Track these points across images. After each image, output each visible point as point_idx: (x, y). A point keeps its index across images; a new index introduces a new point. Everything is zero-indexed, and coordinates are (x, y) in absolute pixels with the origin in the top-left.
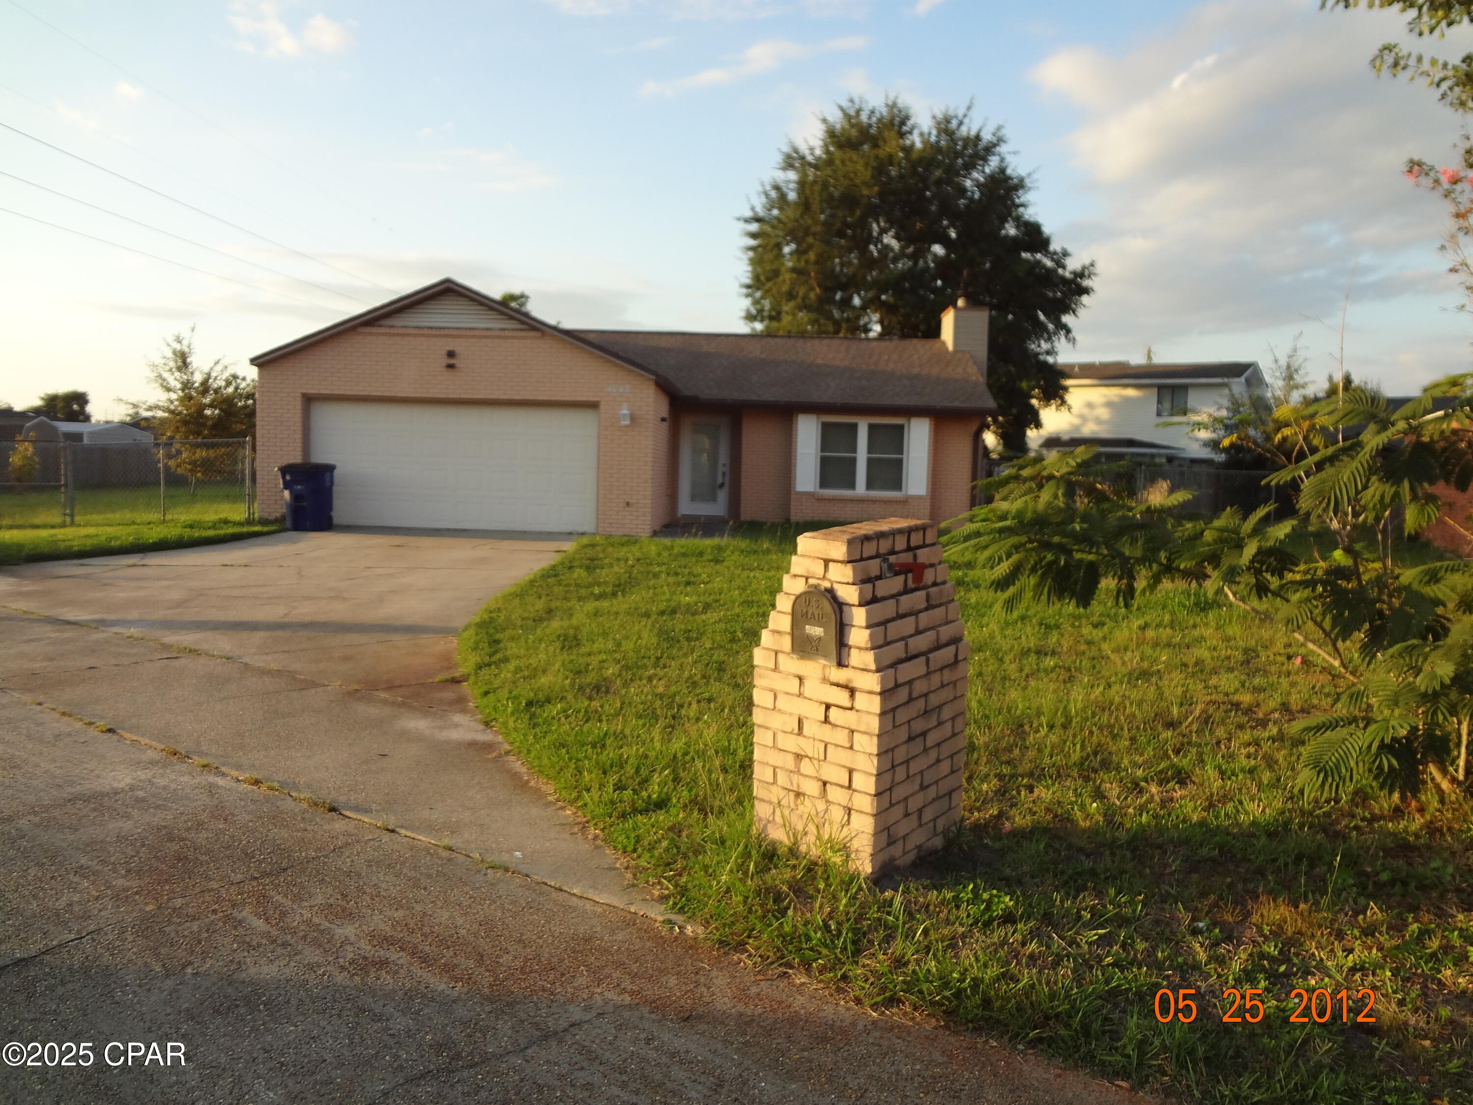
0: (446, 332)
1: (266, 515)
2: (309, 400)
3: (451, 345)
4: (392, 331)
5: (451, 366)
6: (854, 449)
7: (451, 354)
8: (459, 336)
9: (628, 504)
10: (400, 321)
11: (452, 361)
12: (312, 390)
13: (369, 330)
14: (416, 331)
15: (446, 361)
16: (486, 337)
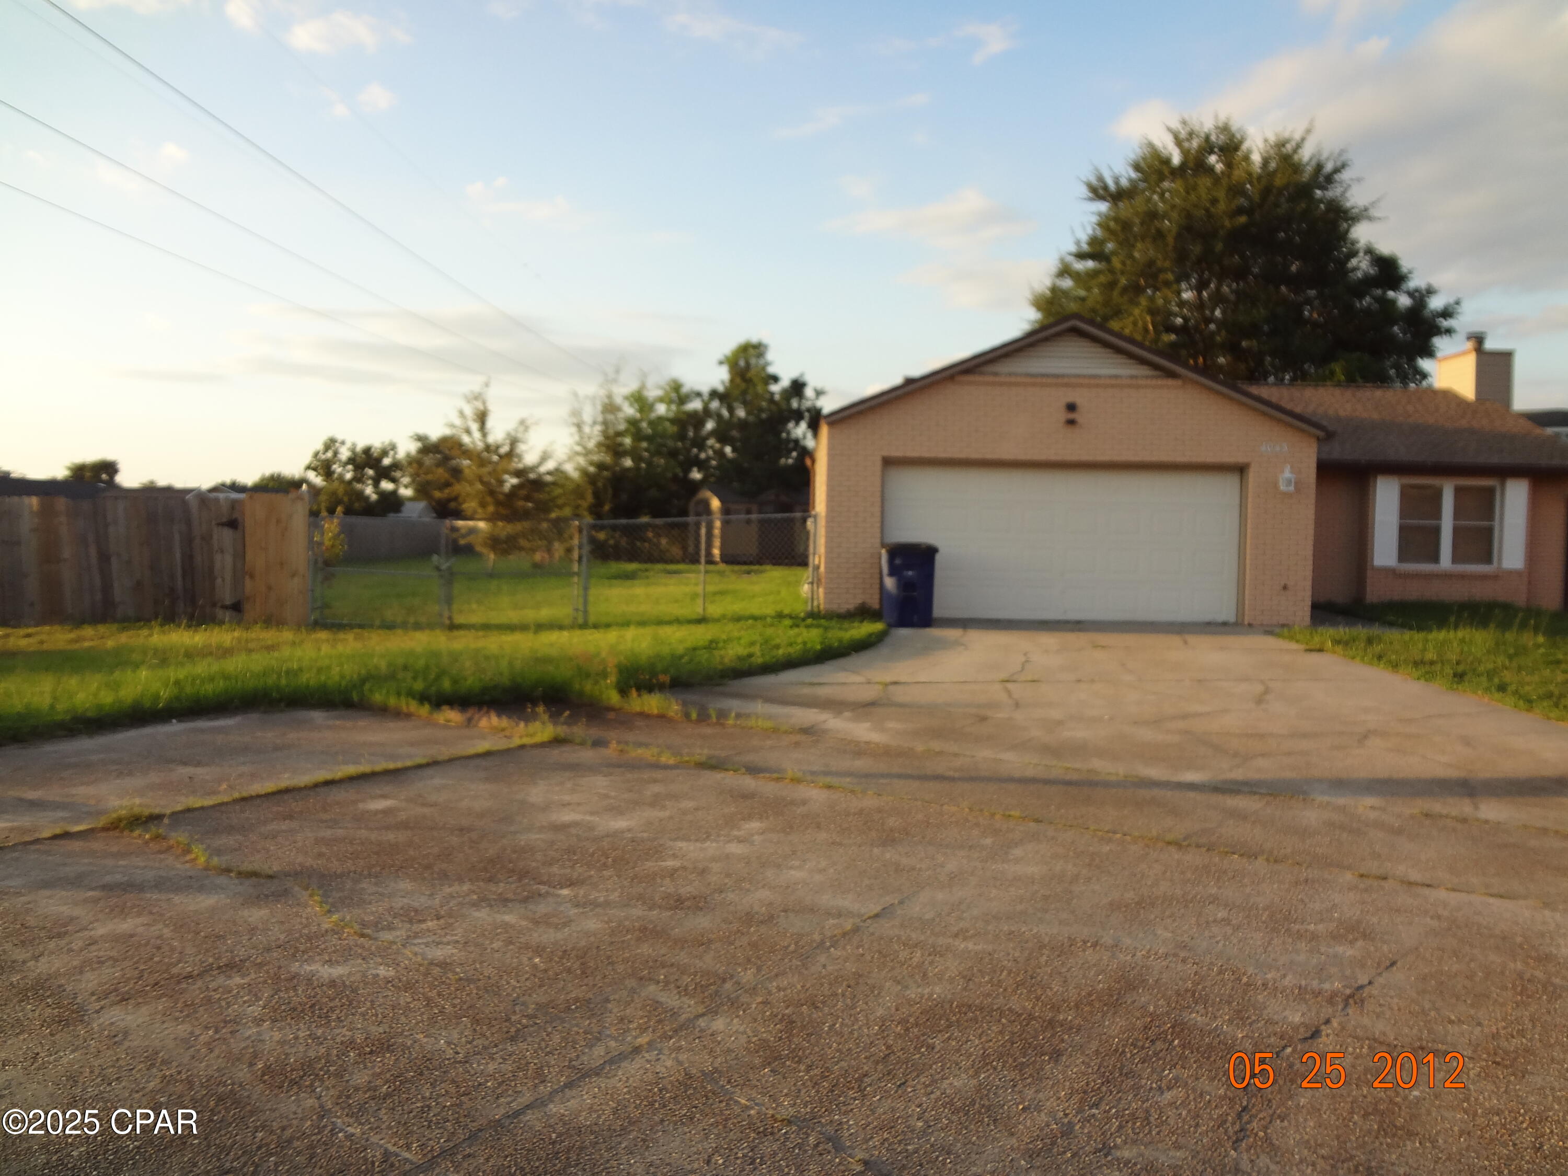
0: (1066, 380)
1: (834, 607)
2: (889, 463)
3: (1072, 396)
4: (997, 379)
5: (1071, 422)
6: (1437, 515)
7: (1071, 407)
8: (1081, 385)
9: (1285, 588)
10: (1005, 368)
11: (1071, 416)
12: (896, 452)
13: (971, 378)
14: (1028, 380)
15: (1063, 416)
16: (1112, 386)
